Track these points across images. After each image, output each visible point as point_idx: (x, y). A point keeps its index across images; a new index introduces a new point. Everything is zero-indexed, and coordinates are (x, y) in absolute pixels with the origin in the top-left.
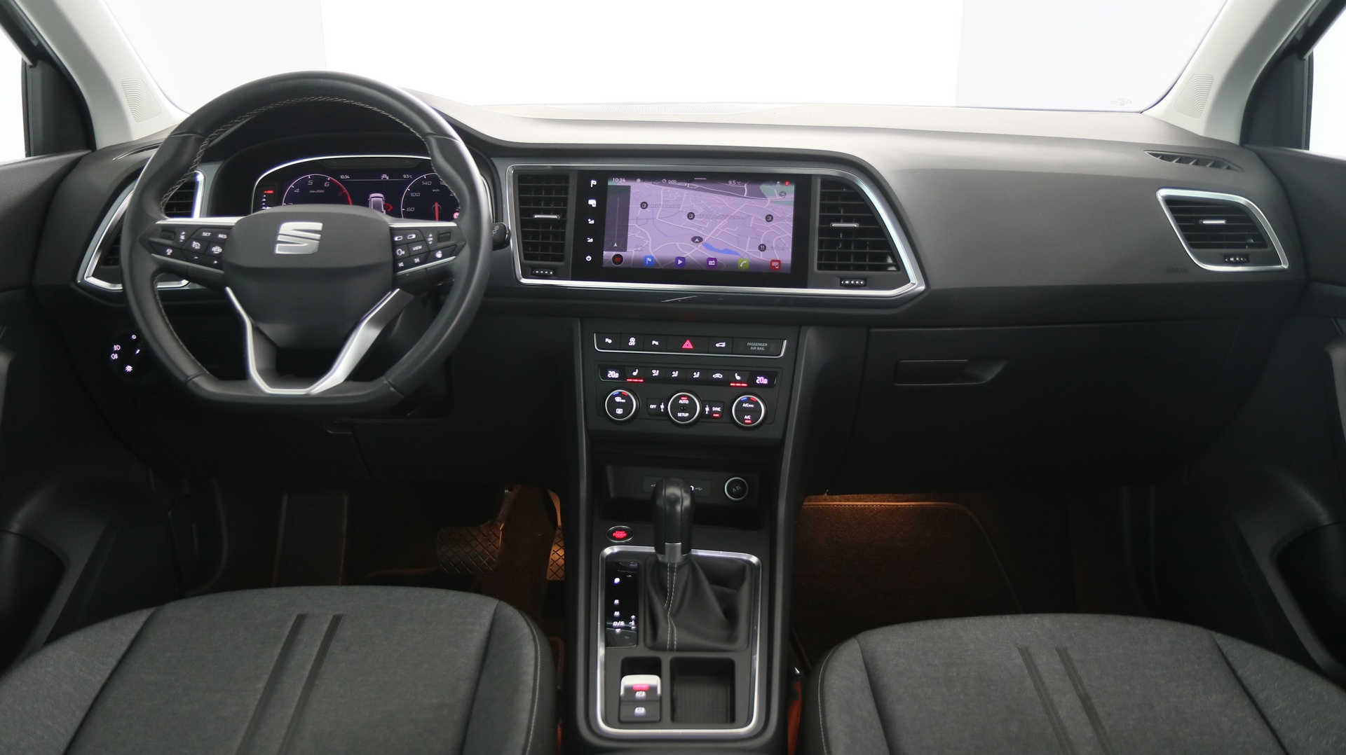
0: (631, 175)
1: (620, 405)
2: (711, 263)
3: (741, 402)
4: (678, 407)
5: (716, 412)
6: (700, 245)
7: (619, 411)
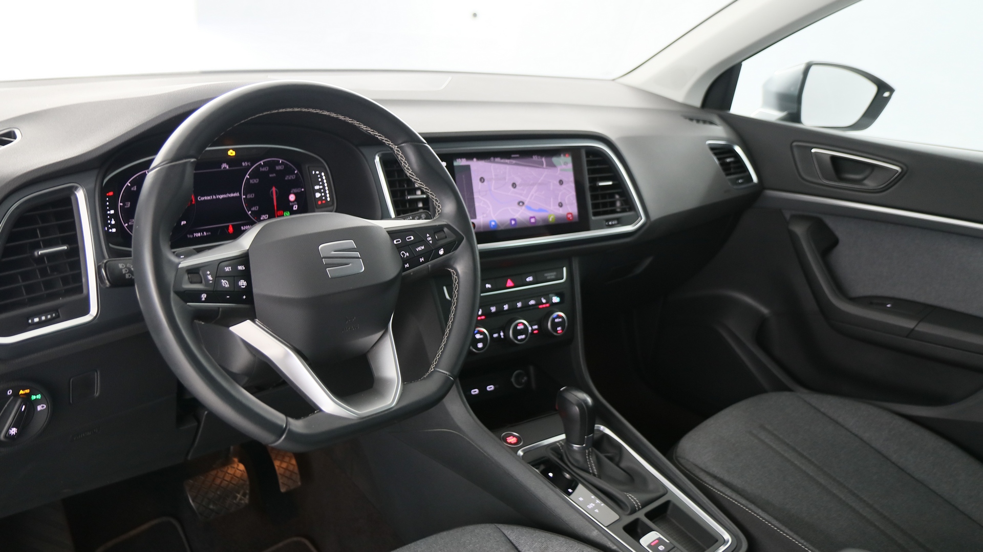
0: (470, 156)
1: (480, 340)
2: (533, 220)
3: (554, 319)
4: (517, 332)
5: (536, 330)
6: (524, 207)
7: (480, 345)
